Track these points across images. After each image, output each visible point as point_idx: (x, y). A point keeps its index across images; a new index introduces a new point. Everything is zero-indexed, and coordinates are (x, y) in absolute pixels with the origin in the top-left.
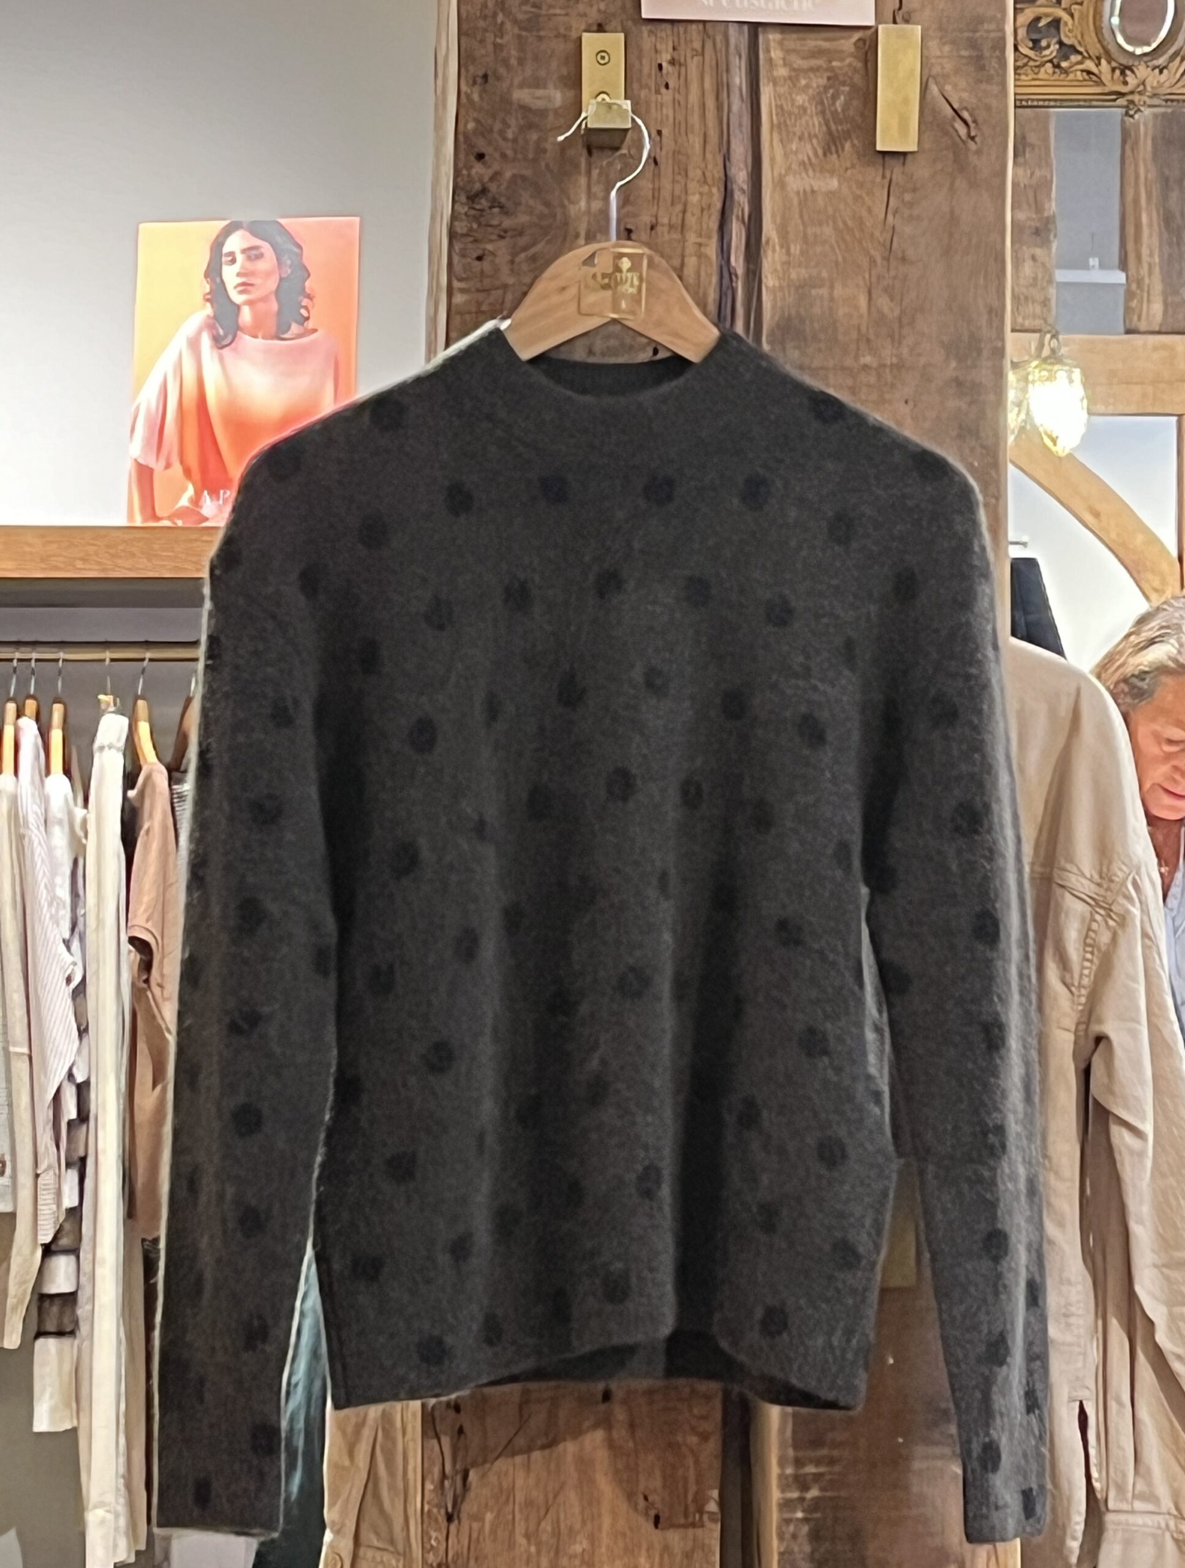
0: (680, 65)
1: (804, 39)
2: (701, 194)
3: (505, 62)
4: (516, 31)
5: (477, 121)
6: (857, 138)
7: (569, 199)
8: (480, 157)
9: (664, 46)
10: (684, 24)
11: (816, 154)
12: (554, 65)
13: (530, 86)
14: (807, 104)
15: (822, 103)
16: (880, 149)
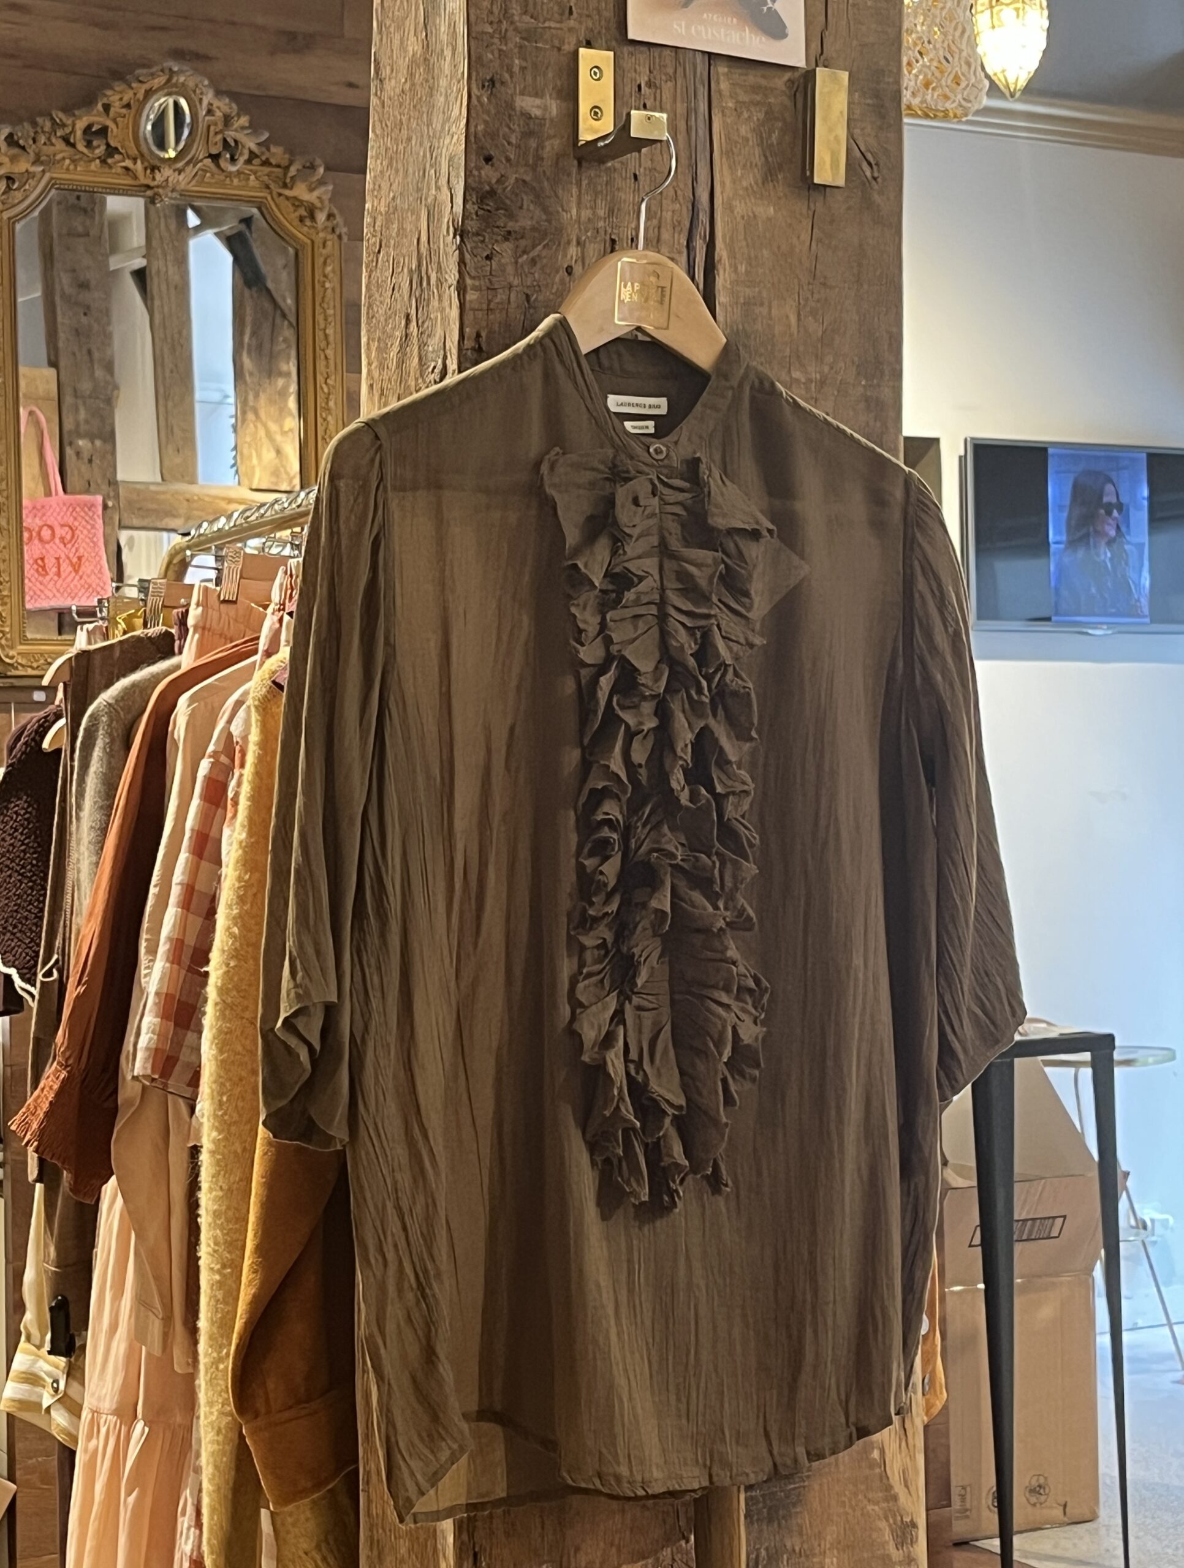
0: (656, 87)
1: (746, 75)
2: (673, 211)
3: (509, 69)
4: (518, 40)
5: (486, 122)
7: (562, 207)
8: (488, 159)
9: (642, 66)
10: (659, 49)
11: (756, 183)
12: (550, 75)
13: (530, 96)
14: (749, 135)
15: (761, 137)
16: (816, 181)
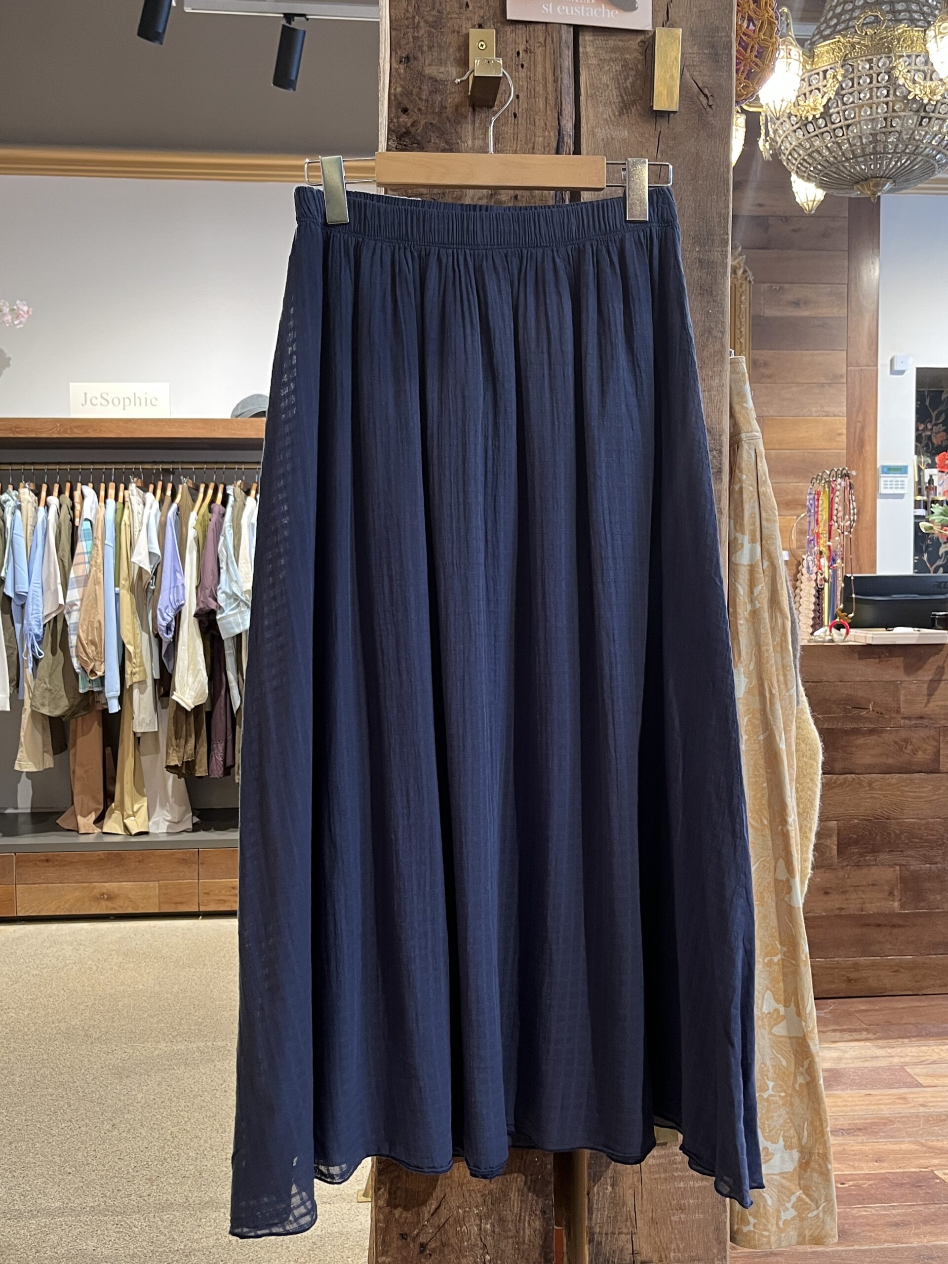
0: (531, 52)
1: (608, 39)
2: (544, 137)
3: (420, 48)
4: (428, 28)
5: (402, 86)
6: (640, 104)
7: (461, 138)
8: (405, 111)
9: (520, 39)
10: (533, 25)
11: (615, 117)
12: (451, 50)
13: (436, 65)
14: (608, 82)
15: (618, 83)
16: (655, 108)
